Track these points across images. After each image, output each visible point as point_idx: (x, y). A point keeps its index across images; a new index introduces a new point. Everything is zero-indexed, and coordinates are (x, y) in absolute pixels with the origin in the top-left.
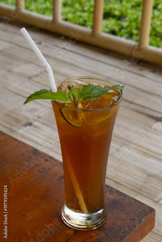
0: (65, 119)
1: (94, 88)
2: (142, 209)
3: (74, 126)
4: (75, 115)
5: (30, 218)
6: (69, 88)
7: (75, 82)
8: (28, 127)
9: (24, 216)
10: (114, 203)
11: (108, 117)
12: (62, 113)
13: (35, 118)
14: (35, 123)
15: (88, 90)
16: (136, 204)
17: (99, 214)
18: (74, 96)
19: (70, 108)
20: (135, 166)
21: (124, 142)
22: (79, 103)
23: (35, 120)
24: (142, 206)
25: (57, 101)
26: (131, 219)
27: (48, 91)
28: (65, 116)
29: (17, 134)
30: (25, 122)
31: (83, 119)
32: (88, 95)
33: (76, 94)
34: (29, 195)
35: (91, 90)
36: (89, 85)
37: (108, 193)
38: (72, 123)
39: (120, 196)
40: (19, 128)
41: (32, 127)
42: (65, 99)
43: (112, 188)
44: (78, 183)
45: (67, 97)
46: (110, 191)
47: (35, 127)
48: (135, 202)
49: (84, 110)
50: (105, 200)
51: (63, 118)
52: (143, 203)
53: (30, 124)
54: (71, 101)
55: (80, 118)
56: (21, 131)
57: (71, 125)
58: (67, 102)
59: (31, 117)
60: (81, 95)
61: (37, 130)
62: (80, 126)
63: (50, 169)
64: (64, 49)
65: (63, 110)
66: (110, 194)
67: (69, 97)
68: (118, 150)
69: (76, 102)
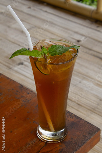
0: (38, 69)
1: (59, 47)
2: (92, 129)
3: (44, 74)
4: (45, 67)
5: (15, 134)
6: (41, 47)
7: (46, 43)
8: (21, 66)
9: (11, 132)
10: (73, 123)
11: (68, 68)
12: (36, 65)
13: (26, 59)
14: (25, 63)
15: (55, 48)
16: (87, 125)
17: (62, 132)
18: (44, 53)
19: (41, 62)
20: (91, 93)
21: (85, 77)
22: (48, 58)
23: (25, 61)
24: (92, 127)
25: (32, 56)
26: (84, 136)
27: (26, 50)
28: (38, 67)
29: (13, 70)
30: (18, 62)
31: (50, 69)
32: (54, 53)
33: (46, 52)
34: (16, 118)
35: (57, 49)
36: (55, 45)
37: (69, 117)
38: (43, 72)
39: (77, 119)
40: (15, 66)
41: (23, 66)
42: (38, 55)
43: (72, 114)
44: (48, 111)
45: (40, 54)
46: (70, 116)
47: (26, 65)
48: (87, 124)
49: (51, 64)
50: (67, 122)
51: (37, 68)
52: (92, 125)
53: (22, 64)
54: (42, 56)
55: (49, 69)
56: (16, 69)
57: (42, 73)
58: (40, 57)
59: (22, 59)
60: (50, 52)
61: (26, 68)
62: (48, 74)
63: (30, 99)
64: (46, 12)
65: (37, 63)
66: (71, 117)
67: (41, 54)
68: (80, 82)
69: (46, 57)
